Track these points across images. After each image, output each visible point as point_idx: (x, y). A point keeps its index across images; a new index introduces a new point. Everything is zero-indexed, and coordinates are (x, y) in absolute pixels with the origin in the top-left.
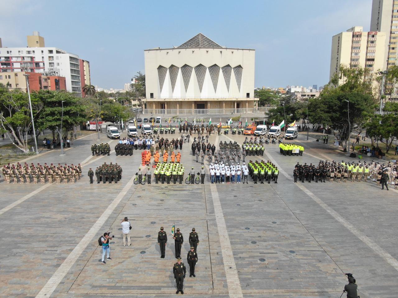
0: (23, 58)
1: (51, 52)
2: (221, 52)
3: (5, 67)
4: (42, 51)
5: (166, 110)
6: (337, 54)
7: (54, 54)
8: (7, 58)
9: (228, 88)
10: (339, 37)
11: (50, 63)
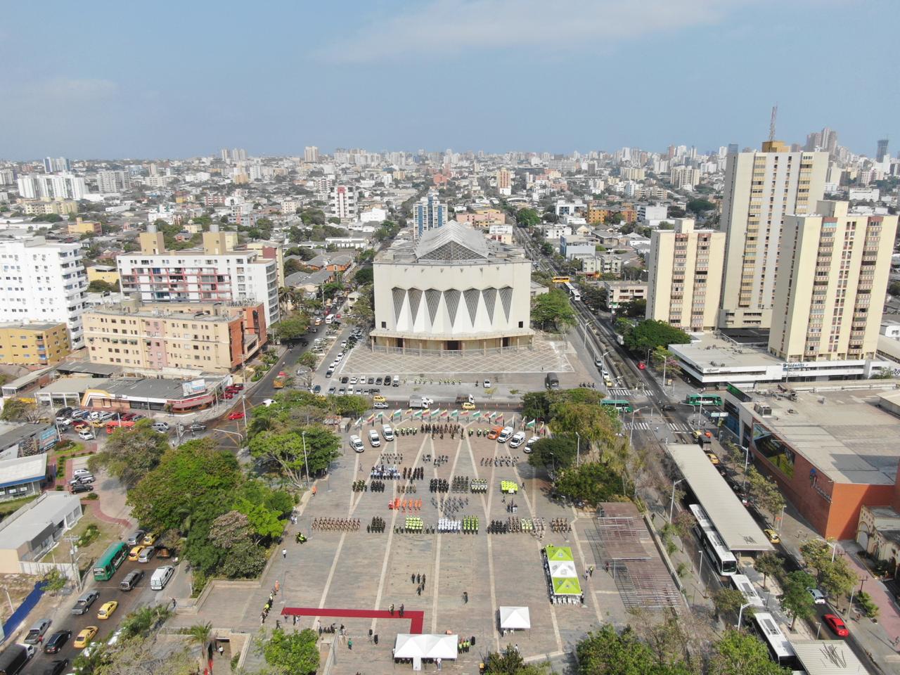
0: (201, 269)
1: (239, 261)
2: (481, 270)
3: (175, 281)
4: (228, 261)
5: (404, 349)
7: (245, 265)
8: (179, 270)
9: (491, 318)
11: (239, 277)
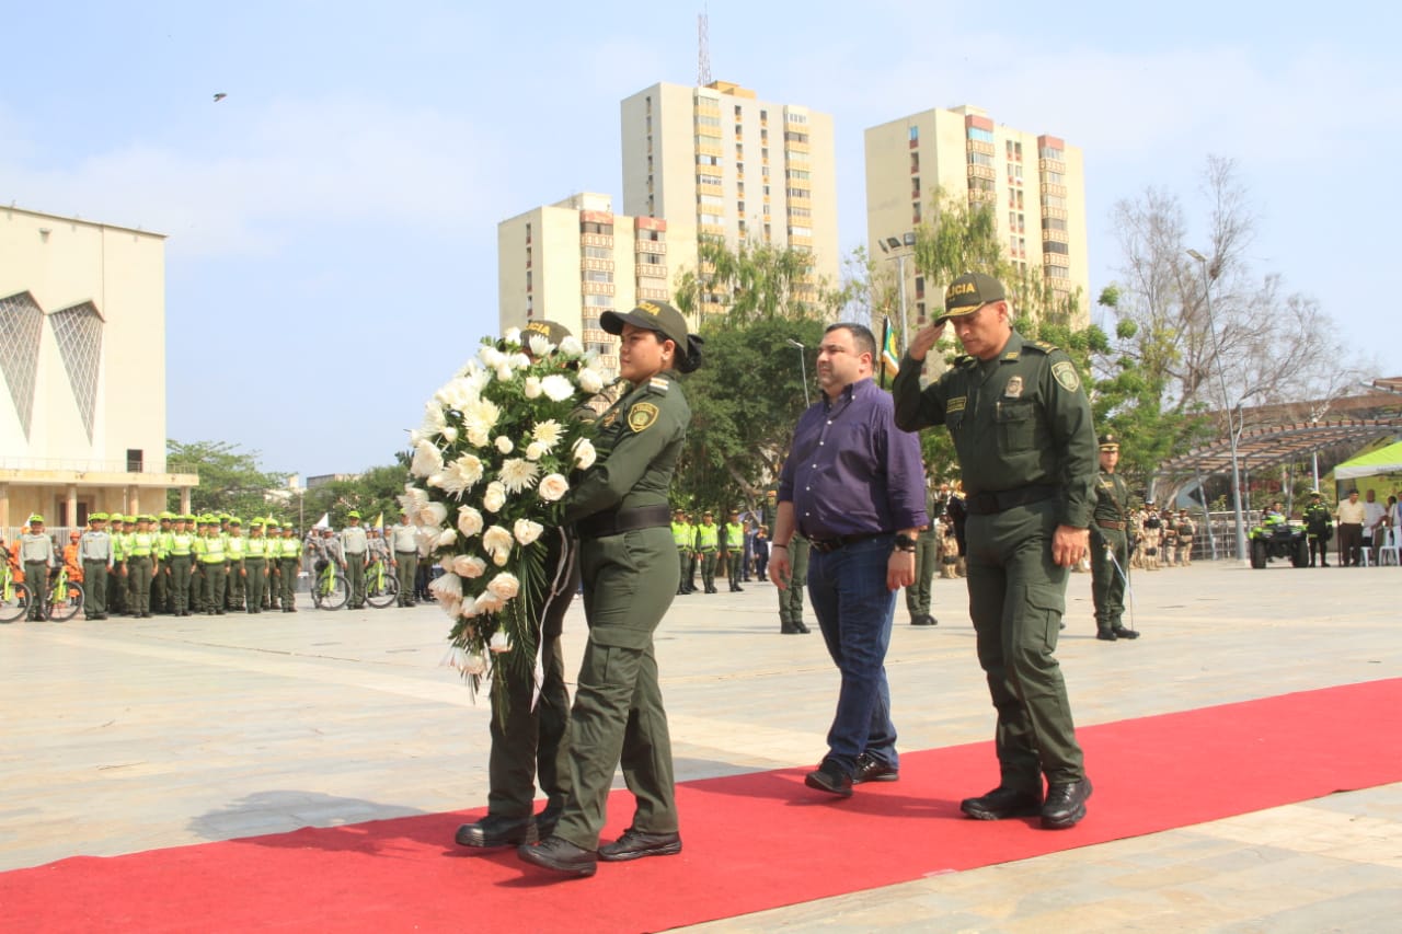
6: (526, 295)
9: (25, 415)
10: (529, 226)
